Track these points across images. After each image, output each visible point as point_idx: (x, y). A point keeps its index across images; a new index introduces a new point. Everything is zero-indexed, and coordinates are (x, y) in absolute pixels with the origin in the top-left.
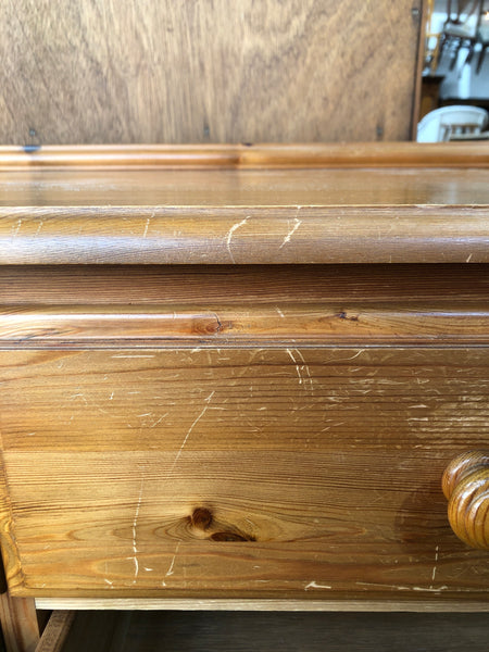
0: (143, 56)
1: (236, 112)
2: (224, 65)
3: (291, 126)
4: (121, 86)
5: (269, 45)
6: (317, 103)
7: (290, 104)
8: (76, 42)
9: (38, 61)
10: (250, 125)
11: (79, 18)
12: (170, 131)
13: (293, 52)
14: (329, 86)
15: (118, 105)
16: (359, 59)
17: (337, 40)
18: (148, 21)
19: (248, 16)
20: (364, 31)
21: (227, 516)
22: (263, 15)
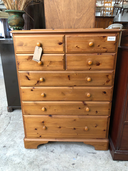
0: (64, 19)
1: (74, 25)
2: (73, 20)
3: (80, 27)
4: (62, 23)
5: (78, 18)
6: (84, 24)
7: (81, 24)
8: (57, 18)
9: (53, 20)
10: (76, 27)
11: (58, 15)
12: (67, 27)
13: (81, 18)
14: (85, 22)
15: (61, 24)
16: (88, 19)
17: (86, 17)
18: (65, 15)
19: (76, 15)
20: (88, 16)
21: (78, 46)
22: (78, 14)
